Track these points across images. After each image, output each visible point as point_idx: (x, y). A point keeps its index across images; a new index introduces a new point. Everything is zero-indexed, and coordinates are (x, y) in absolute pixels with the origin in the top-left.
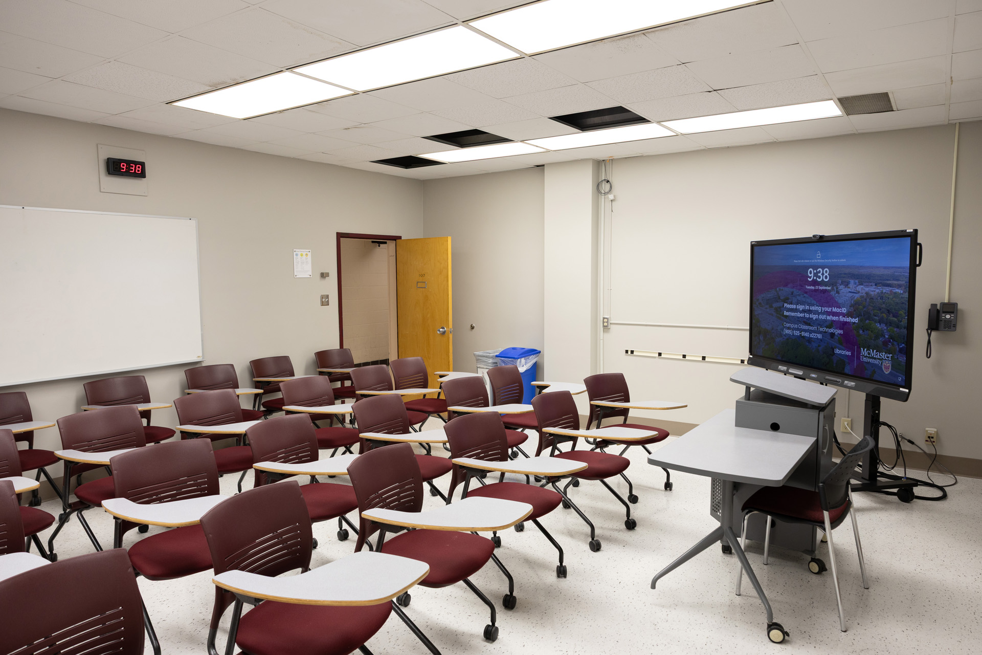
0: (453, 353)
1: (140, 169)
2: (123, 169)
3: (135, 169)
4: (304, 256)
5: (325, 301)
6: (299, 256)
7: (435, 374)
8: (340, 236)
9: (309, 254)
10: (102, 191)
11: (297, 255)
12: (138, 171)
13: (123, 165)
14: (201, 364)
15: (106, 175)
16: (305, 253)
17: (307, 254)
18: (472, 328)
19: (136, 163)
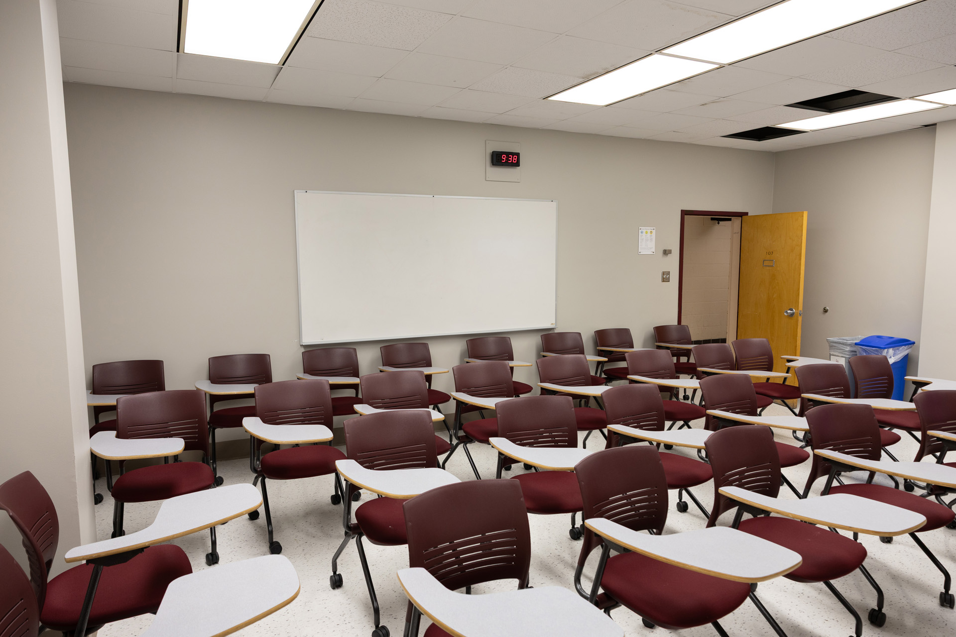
0: (801, 337)
1: (516, 159)
2: (504, 160)
3: (513, 159)
4: (649, 234)
5: (666, 278)
6: (644, 234)
7: (781, 358)
8: (684, 213)
9: (654, 232)
10: (487, 179)
11: (642, 232)
12: (515, 161)
13: (504, 157)
14: (554, 331)
15: (491, 166)
16: (650, 231)
17: (651, 232)
18: (825, 311)
19: (513, 154)
